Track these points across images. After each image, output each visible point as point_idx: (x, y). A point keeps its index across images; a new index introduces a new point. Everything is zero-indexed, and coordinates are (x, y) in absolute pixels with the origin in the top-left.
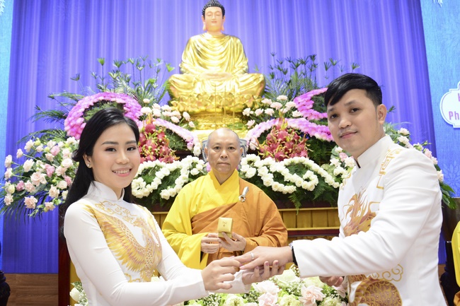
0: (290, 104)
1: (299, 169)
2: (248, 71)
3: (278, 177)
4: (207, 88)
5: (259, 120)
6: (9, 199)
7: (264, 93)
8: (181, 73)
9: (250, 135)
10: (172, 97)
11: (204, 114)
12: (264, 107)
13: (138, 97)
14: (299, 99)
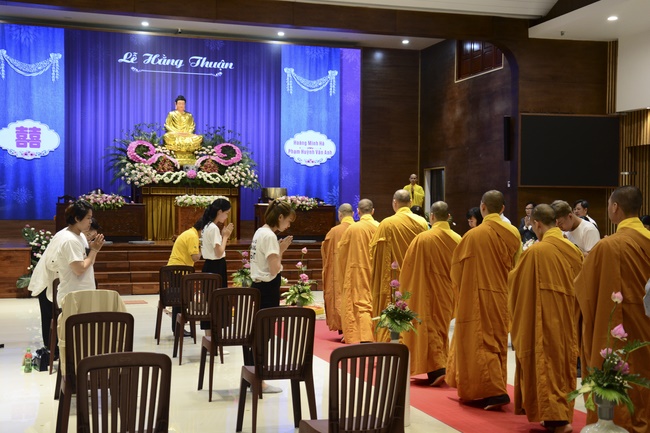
0: (213, 150)
1: (215, 176)
2: (194, 132)
3: (208, 179)
4: (180, 141)
5: (201, 156)
6: (129, 182)
7: (203, 143)
8: (167, 131)
9: (198, 162)
10: (164, 142)
11: (180, 152)
12: (203, 150)
13: (152, 143)
14: (216, 147)
